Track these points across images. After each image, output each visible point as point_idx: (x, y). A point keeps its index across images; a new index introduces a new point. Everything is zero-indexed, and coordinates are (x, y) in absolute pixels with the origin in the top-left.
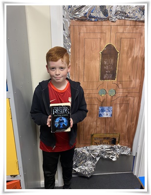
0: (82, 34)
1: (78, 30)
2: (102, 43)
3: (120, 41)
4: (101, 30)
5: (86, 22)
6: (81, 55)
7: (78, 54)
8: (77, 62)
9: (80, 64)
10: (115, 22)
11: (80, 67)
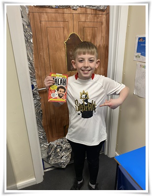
0: (43, 23)
1: (38, 18)
2: (66, 32)
3: (82, 30)
4: (64, 18)
5: (46, 9)
6: (45, 46)
7: (41, 44)
8: (41, 53)
9: (45, 55)
10: (77, 10)
11: (46, 59)
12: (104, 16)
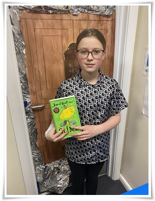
0: (38, 31)
1: (32, 25)
2: (64, 41)
4: (62, 25)
5: (42, 15)
6: (40, 57)
7: (36, 56)
8: (36, 66)
9: (40, 68)
10: (77, 16)
11: (41, 72)
12: (110, 23)
